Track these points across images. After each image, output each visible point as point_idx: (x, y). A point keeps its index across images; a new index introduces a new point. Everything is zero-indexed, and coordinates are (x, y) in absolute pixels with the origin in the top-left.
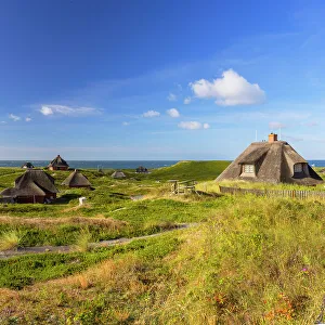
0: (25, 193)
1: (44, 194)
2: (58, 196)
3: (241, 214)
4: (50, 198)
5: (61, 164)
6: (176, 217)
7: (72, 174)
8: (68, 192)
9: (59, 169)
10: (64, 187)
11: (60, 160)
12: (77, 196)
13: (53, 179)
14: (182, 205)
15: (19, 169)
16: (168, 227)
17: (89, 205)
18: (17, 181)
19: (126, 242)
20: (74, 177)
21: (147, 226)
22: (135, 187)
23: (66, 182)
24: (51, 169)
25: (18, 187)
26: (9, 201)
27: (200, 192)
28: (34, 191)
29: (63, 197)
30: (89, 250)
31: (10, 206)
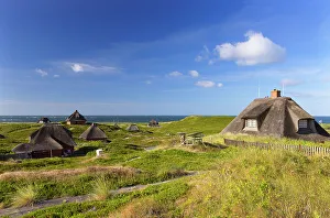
0: (40, 147)
1: (60, 147)
2: (76, 149)
3: (248, 163)
4: (67, 151)
5: (78, 119)
6: (186, 165)
7: (90, 128)
8: (84, 144)
9: (76, 123)
10: (82, 140)
11: (77, 115)
12: (93, 149)
13: (70, 133)
14: (191, 154)
15: (35, 123)
16: (179, 174)
17: (106, 156)
18: (33, 136)
19: (141, 189)
20: (91, 130)
21: (159, 173)
22: (148, 139)
23: (83, 136)
24: (69, 123)
25: (33, 142)
26: (23, 157)
27: (206, 144)
28: (50, 145)
29: (80, 149)
30: (110, 197)
31: (25, 162)
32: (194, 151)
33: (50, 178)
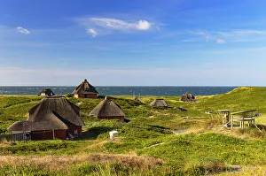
0: (42, 126)
1: (65, 127)
2: (84, 129)
4: (73, 133)
5: (87, 90)
7: (102, 103)
8: (96, 124)
9: (86, 96)
10: (92, 118)
11: (86, 86)
12: (106, 130)
13: (77, 109)
15: (36, 96)
18: (31, 112)
20: (105, 106)
22: (179, 119)
23: (94, 112)
24: (76, 96)
25: (32, 120)
26: (20, 138)
28: (53, 123)
29: (90, 130)
31: (19, 144)
32: (242, 137)
33: (41, 166)
